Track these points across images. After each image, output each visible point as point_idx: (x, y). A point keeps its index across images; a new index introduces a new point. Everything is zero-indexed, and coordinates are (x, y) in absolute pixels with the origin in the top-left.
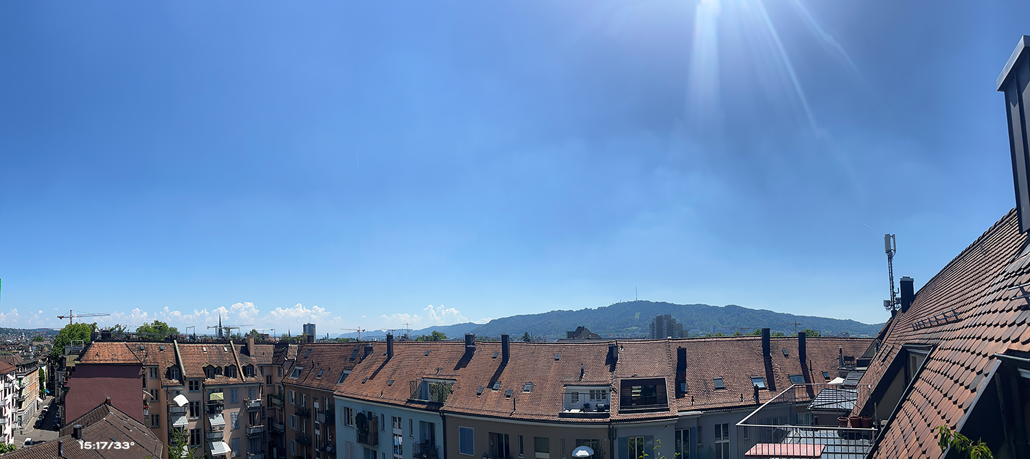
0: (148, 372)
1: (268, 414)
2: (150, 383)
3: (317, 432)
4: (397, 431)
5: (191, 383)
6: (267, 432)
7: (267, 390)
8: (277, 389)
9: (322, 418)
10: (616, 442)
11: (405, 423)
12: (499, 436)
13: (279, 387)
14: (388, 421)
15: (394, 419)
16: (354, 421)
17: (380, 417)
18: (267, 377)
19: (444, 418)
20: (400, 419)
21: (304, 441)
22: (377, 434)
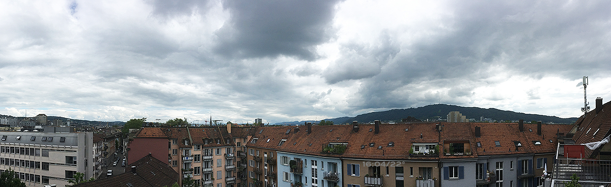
0: (172, 141)
1: (238, 159)
3: (266, 168)
4: (313, 167)
5: (196, 146)
6: (237, 167)
7: (238, 149)
8: (243, 148)
10: (442, 170)
11: (319, 163)
13: (245, 148)
14: (309, 163)
15: (313, 161)
16: (289, 162)
17: (304, 161)
18: (237, 143)
19: (342, 161)
20: (316, 161)
21: (258, 173)
22: (302, 168)
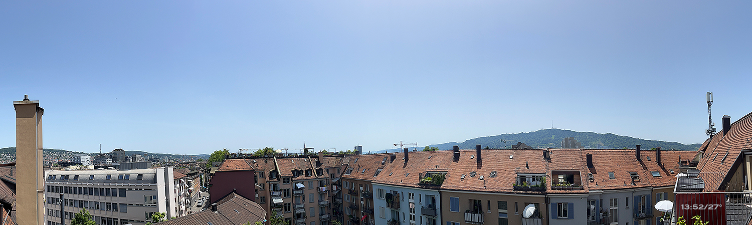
0: (258, 174)
1: (332, 194)
2: (260, 180)
3: (362, 202)
4: (410, 201)
5: (284, 179)
6: (332, 203)
10: (550, 206)
11: (416, 196)
12: (475, 201)
13: (339, 180)
14: (406, 196)
15: (410, 194)
16: (385, 197)
17: (400, 193)
18: (331, 174)
19: (440, 193)
20: (413, 195)
21: (354, 207)
22: (399, 203)
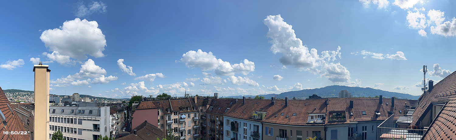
0: (160, 110)
1: (201, 121)
3: (217, 127)
4: (245, 127)
5: (174, 113)
6: (200, 127)
7: (201, 114)
9: (219, 123)
10: (327, 132)
12: (283, 130)
13: (205, 113)
14: (242, 124)
16: (230, 124)
17: (239, 123)
18: (201, 110)
19: (262, 124)
20: (246, 124)
22: (238, 128)
